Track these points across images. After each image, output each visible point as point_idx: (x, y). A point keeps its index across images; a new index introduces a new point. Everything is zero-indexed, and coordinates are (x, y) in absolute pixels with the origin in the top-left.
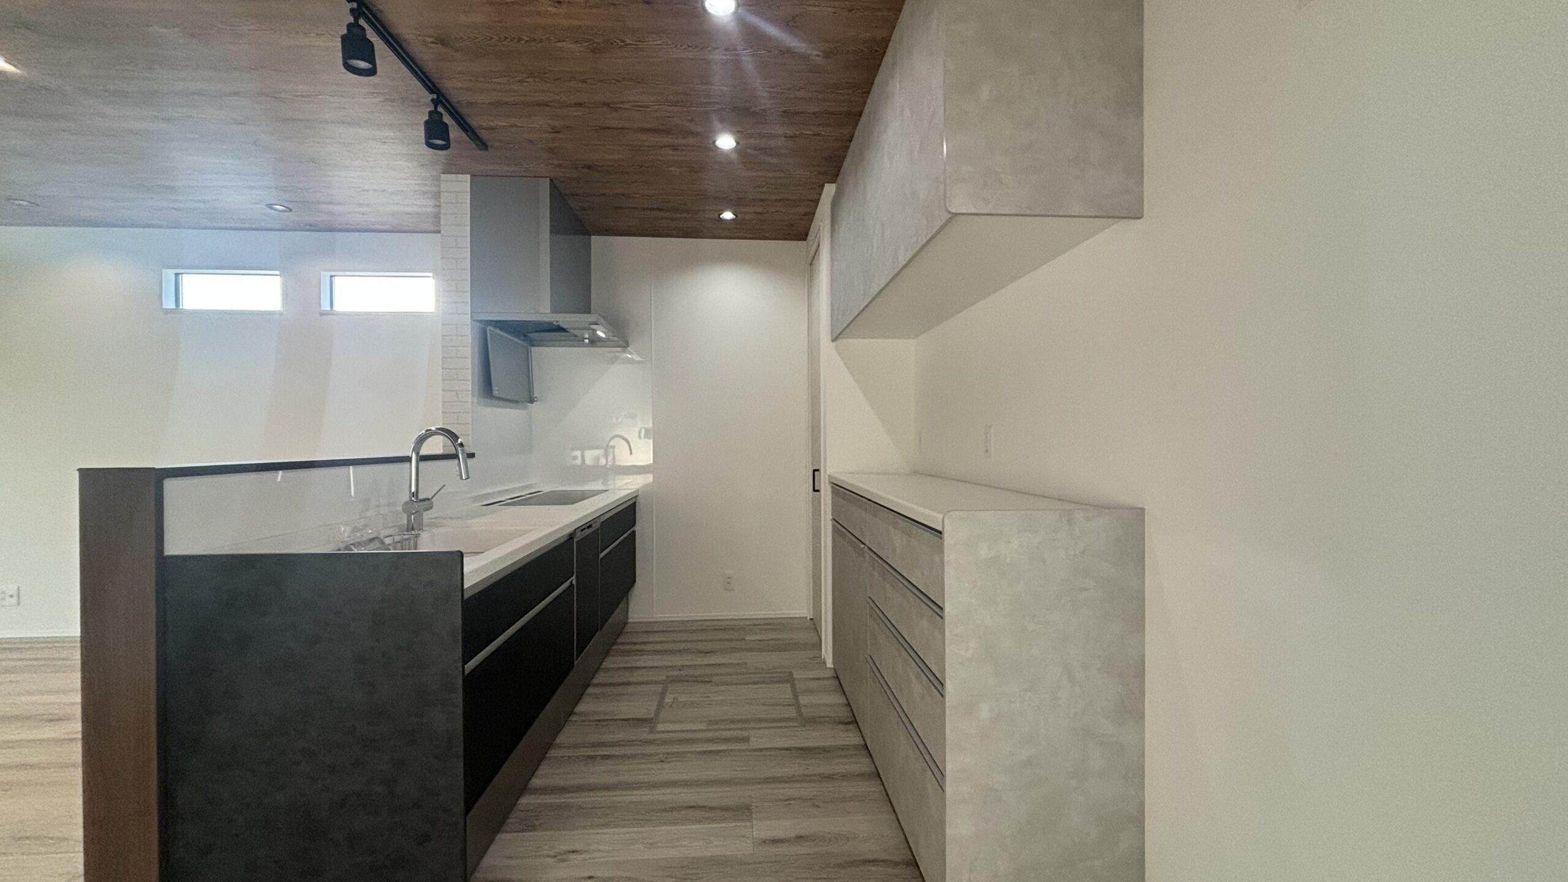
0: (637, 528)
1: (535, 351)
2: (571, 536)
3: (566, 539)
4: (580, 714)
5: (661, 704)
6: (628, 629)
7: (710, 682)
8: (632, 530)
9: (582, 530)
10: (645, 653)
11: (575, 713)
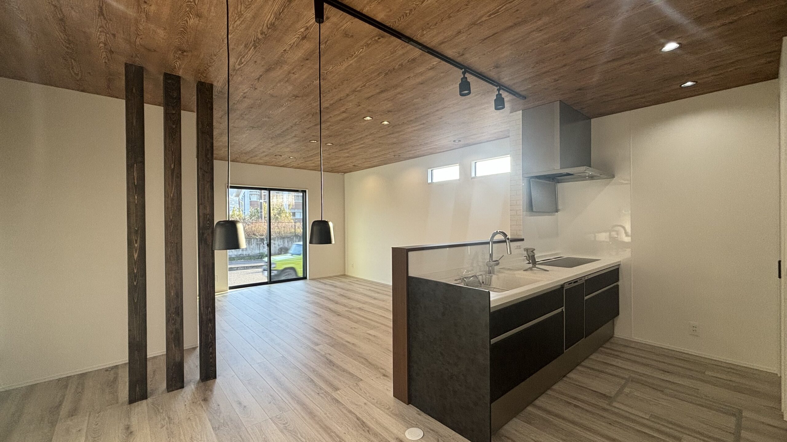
0: (620, 283)
1: (559, 185)
2: (562, 286)
3: (559, 287)
4: (570, 378)
5: (620, 392)
6: (612, 340)
7: (662, 391)
8: (615, 284)
9: (569, 284)
10: (619, 358)
11: (567, 377)
